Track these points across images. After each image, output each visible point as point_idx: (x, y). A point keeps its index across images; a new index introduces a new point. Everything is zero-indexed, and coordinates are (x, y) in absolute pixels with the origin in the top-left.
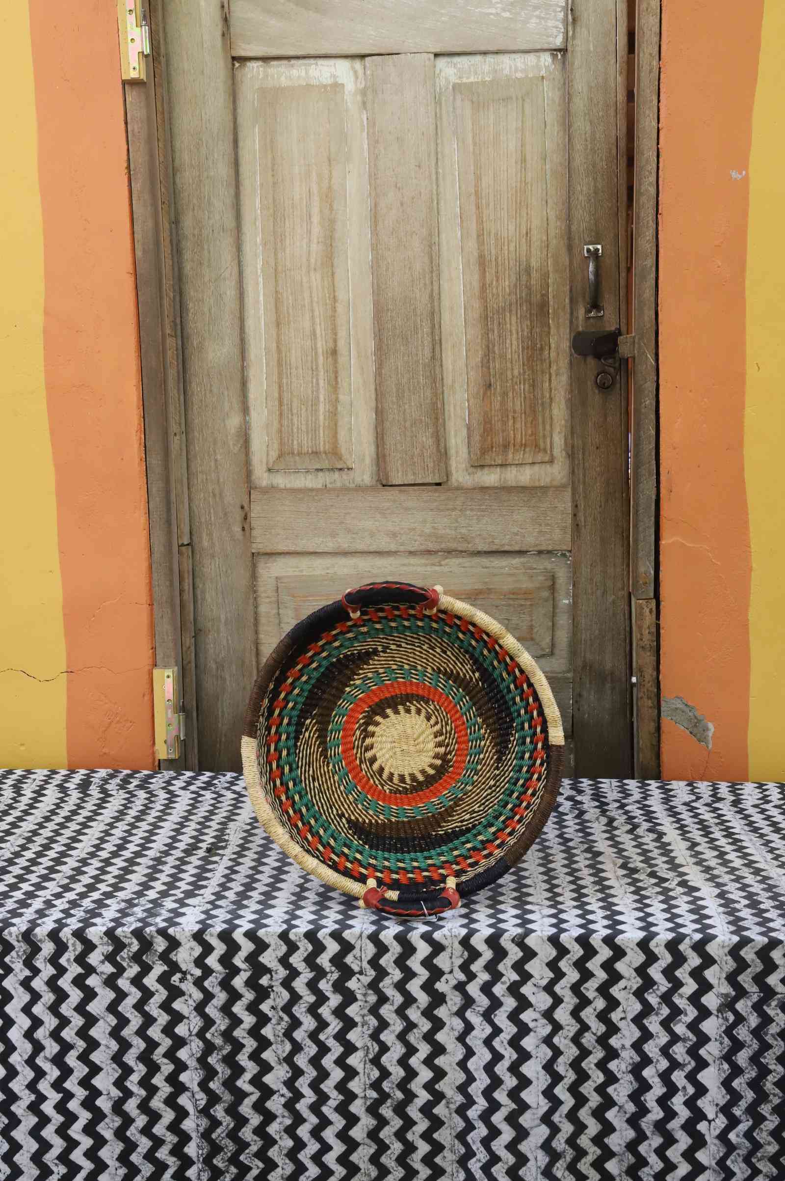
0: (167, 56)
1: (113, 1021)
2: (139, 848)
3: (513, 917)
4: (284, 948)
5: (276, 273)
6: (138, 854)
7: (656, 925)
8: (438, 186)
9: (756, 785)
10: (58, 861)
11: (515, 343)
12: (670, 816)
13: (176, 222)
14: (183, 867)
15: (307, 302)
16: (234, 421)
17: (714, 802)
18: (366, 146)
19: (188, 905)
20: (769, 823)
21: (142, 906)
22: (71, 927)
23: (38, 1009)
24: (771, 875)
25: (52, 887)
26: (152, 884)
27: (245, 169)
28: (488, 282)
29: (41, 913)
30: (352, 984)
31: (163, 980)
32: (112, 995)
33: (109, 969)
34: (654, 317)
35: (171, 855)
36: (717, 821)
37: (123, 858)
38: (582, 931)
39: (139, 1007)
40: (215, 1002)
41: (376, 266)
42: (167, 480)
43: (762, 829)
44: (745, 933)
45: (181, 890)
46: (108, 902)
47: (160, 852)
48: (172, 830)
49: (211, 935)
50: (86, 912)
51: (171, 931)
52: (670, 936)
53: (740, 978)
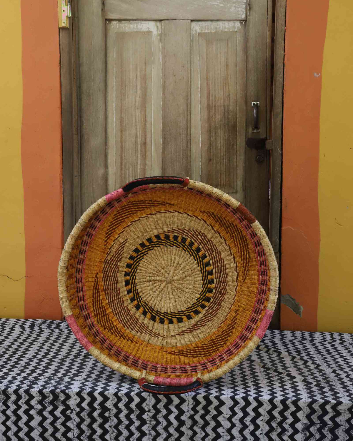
0: (78, 18)
1: (41, 430)
2: (54, 354)
3: (215, 388)
4: (116, 400)
5: (121, 109)
6: (54, 357)
7: (277, 393)
8: (191, 75)
9: (321, 333)
10: (19, 359)
11: (222, 142)
12: (283, 346)
13: (79, 87)
14: (74, 363)
15: (134, 121)
16: (101, 172)
17: (302, 340)
18: (161, 58)
19: (75, 380)
20: (325, 350)
21: (55, 380)
22: (23, 389)
23: (9, 423)
24: (326, 373)
25: (16, 371)
26: (59, 370)
27: (109, 66)
28: (211, 116)
29: (11, 382)
30: (145, 416)
31: (63, 412)
32: (41, 418)
33: (39, 407)
34: (281, 132)
35: (68, 358)
36: (304, 349)
37: (48, 358)
38: (245, 395)
39: (52, 424)
40: (85, 423)
41: (165, 108)
42: (72, 196)
43: (322, 352)
44: (314, 398)
45: (72, 373)
46: (40, 378)
47: (64, 356)
48: (70, 347)
49: (84, 393)
50: (30, 382)
51: (67, 391)
52: (282, 398)
53: (312, 417)
